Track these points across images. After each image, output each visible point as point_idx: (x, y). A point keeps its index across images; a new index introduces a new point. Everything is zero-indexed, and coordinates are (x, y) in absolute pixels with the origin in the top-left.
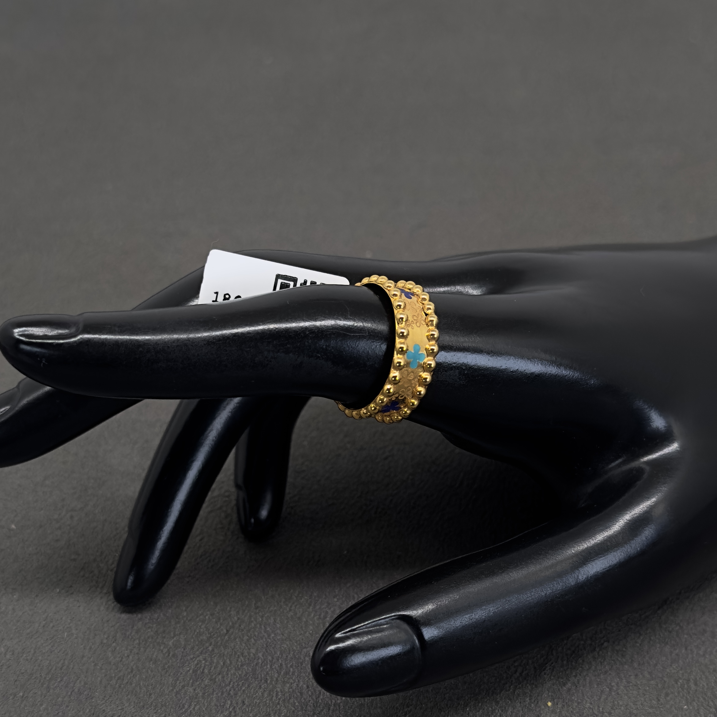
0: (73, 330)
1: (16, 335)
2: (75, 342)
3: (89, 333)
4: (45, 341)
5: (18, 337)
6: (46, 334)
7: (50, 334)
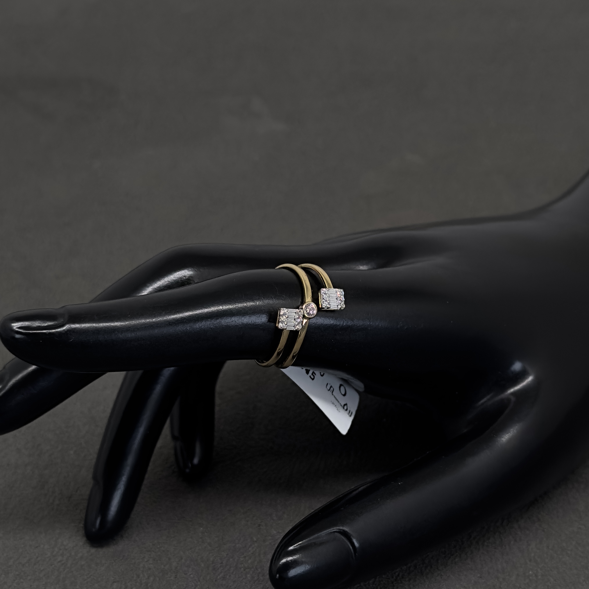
0: (61, 321)
1: (15, 328)
2: (64, 330)
3: (74, 323)
4: (39, 331)
5: (17, 329)
6: (39, 325)
7: (43, 325)
